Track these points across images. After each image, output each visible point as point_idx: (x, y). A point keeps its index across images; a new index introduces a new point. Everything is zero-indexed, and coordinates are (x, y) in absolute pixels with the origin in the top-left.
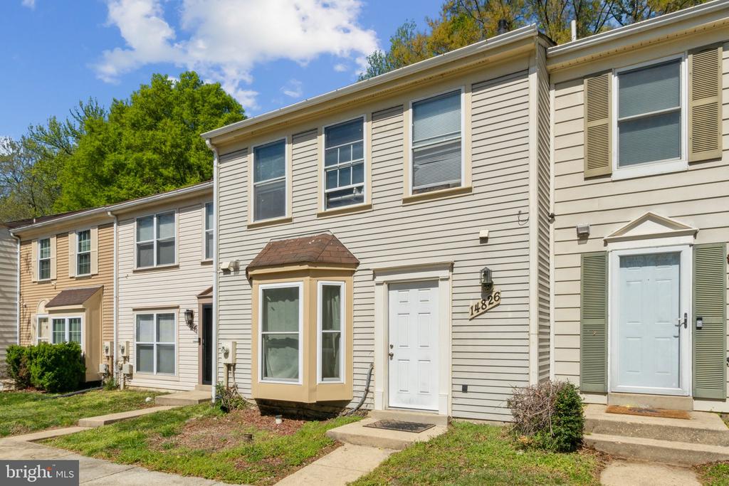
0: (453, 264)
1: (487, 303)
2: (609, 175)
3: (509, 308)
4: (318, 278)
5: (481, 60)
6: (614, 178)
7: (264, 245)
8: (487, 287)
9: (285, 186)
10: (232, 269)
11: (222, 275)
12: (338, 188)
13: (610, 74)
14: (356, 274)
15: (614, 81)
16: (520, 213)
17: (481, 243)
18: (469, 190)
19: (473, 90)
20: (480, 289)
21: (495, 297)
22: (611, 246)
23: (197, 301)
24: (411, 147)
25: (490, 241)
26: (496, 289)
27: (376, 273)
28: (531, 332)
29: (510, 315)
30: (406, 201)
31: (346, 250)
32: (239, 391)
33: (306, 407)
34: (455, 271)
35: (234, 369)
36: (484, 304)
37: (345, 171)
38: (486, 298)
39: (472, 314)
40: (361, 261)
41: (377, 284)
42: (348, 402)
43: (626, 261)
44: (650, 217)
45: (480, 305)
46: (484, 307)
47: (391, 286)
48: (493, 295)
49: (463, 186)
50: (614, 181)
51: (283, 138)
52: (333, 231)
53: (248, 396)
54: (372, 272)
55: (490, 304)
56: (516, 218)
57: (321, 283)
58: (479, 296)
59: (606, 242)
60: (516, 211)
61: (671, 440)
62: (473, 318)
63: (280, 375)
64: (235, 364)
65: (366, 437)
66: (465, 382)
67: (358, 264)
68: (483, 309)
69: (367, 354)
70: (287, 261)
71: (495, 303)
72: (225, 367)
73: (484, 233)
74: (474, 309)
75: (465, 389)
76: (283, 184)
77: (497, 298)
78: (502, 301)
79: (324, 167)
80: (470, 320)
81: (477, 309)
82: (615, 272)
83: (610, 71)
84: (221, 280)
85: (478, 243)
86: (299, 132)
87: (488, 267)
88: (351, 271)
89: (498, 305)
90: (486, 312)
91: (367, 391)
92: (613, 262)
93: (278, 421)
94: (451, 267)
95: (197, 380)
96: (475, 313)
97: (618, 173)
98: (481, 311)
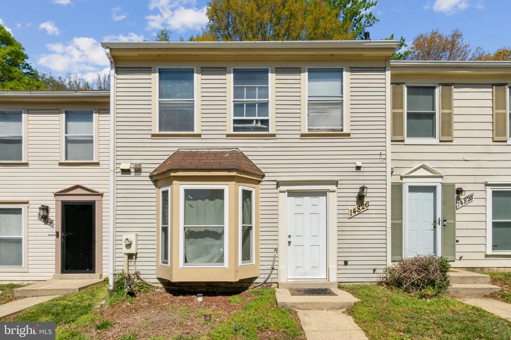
0: (338, 182)
1: (361, 208)
2: (403, 141)
3: (374, 212)
4: (240, 184)
5: (359, 53)
6: (405, 143)
7: (171, 153)
8: (361, 198)
9: (193, 107)
10: (132, 170)
11: (120, 174)
12: (245, 118)
13: (404, 85)
14: (261, 183)
15: (405, 89)
16: (381, 154)
17: (356, 170)
18: (348, 135)
19: (351, 71)
20: (355, 199)
21: (366, 205)
22: (405, 180)
23: (53, 198)
24: (307, 99)
25: (362, 169)
26: (366, 200)
27: (279, 184)
28: (388, 226)
29: (375, 216)
30: (302, 135)
31: (254, 165)
32: (141, 276)
33: (216, 285)
34: (339, 186)
35: (136, 258)
36: (359, 209)
37: (251, 106)
38: (360, 205)
39: (351, 215)
40: (266, 174)
41: (281, 192)
42: (255, 278)
43: (413, 189)
44: (423, 167)
45: (356, 209)
46: (359, 210)
47: (291, 194)
48: (365, 203)
49: (345, 131)
50: (405, 145)
51: (192, 68)
52: (241, 149)
53: (152, 281)
54: (275, 183)
55: (363, 209)
56: (378, 157)
57: (241, 187)
58: (355, 203)
59: (402, 178)
60: (378, 153)
61: (465, 284)
62: (351, 218)
63: (197, 261)
64: (137, 253)
65: (314, 303)
66: (346, 259)
67: (264, 176)
68: (358, 212)
69: (272, 242)
70: (214, 167)
71: (366, 208)
72: (126, 257)
73: (359, 164)
74: (352, 212)
75: (346, 263)
76: (192, 106)
77: (367, 205)
78: (370, 207)
79: (232, 99)
80: (349, 219)
81: (355, 212)
82: (406, 194)
83: (404, 83)
84: (118, 178)
85: (354, 169)
86: (209, 66)
87: (365, 185)
88: (259, 180)
89: (368, 209)
90: (359, 214)
91: (273, 269)
92: (405, 189)
93: (200, 299)
94: (336, 183)
95: (54, 270)
96: (353, 214)
97: (408, 141)
98: (357, 213)
